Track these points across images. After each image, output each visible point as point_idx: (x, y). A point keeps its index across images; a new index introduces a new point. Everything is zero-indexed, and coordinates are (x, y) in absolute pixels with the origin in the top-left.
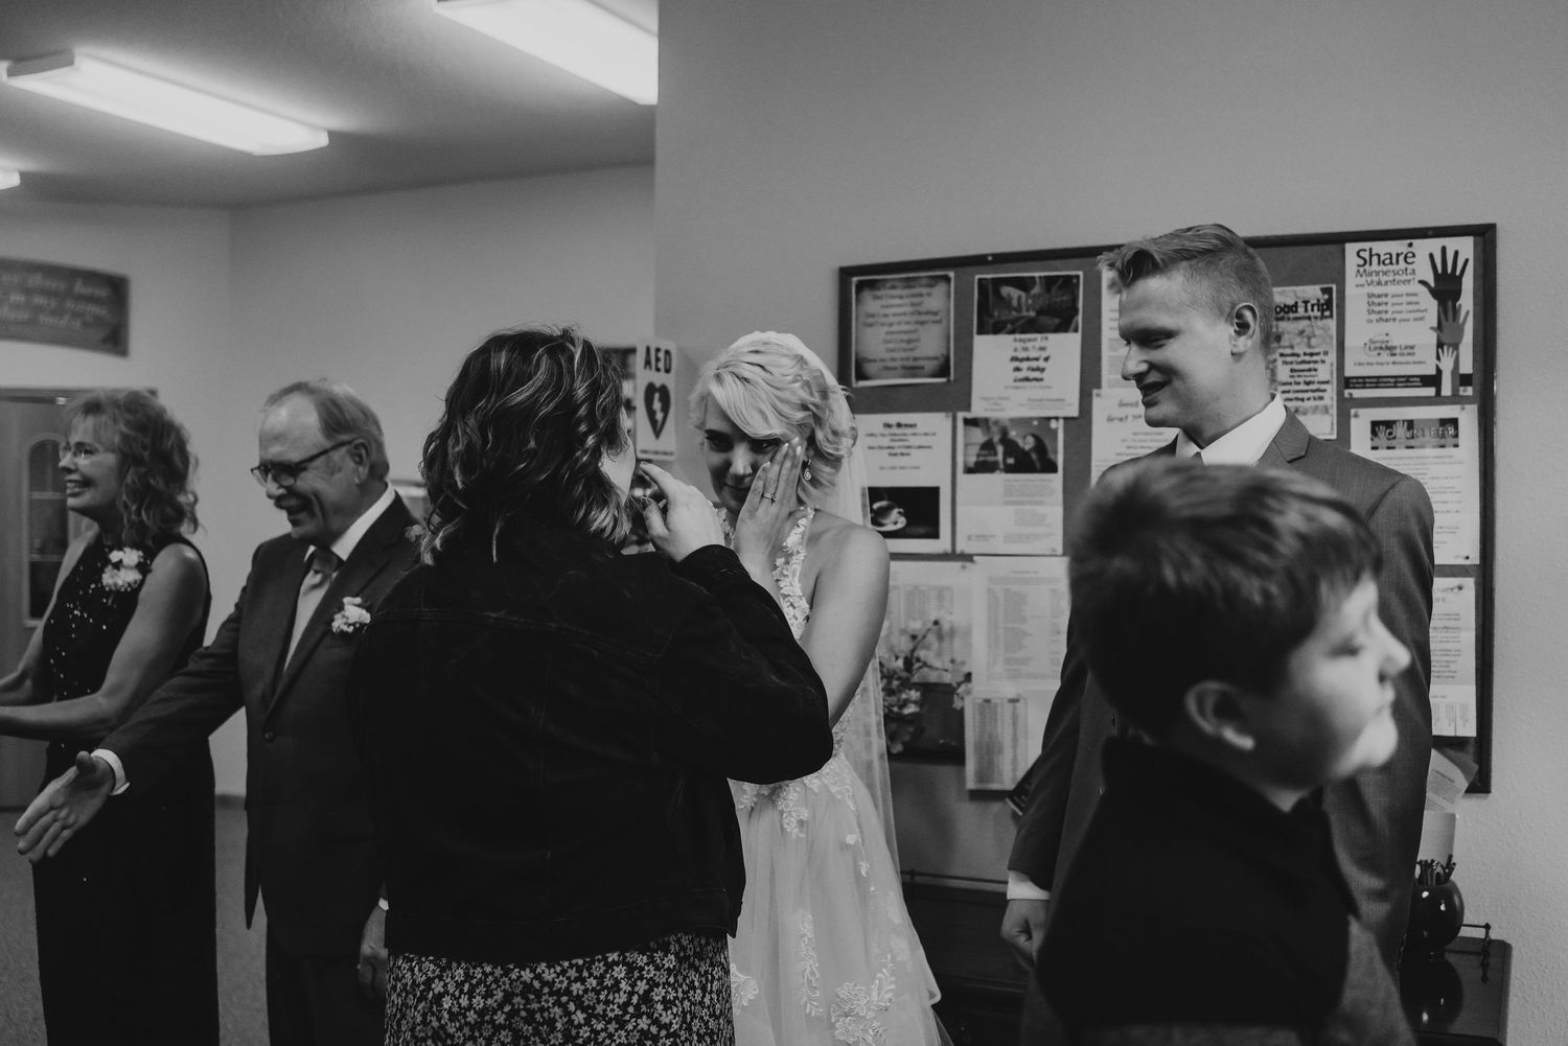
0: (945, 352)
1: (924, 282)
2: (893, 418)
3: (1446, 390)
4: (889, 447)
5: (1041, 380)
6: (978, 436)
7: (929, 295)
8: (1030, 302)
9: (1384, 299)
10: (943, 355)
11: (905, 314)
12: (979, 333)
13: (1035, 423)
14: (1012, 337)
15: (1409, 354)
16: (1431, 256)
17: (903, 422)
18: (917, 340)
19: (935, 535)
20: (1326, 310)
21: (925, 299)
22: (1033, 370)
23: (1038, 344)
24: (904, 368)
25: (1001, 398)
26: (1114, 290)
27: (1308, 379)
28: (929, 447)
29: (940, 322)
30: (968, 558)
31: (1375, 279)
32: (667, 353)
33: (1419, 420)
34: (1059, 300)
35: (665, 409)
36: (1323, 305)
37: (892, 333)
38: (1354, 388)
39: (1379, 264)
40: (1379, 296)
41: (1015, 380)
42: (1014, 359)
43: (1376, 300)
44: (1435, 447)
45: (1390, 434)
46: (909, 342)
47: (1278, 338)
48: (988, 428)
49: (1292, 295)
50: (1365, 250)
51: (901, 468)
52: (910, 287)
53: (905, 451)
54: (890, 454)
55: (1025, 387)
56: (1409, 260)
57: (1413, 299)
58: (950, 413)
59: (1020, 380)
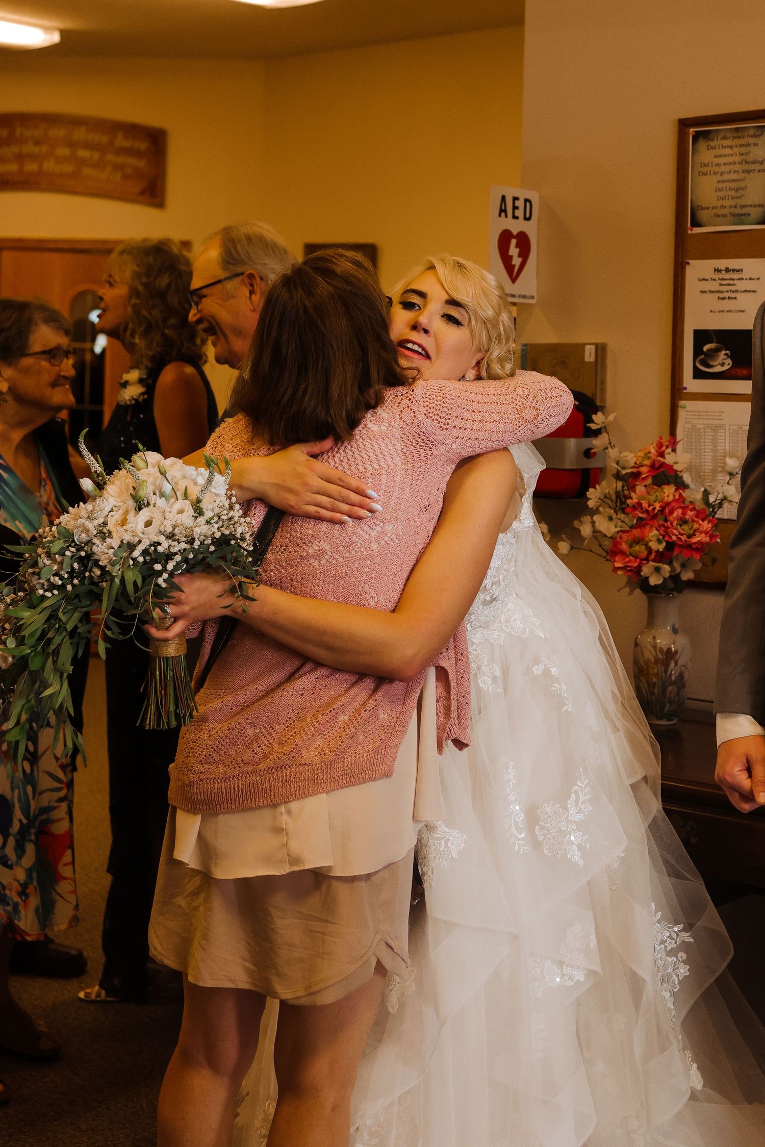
1: (752, 132)
2: (722, 263)
4: (718, 292)
7: (755, 145)
11: (734, 163)
17: (731, 267)
18: (744, 189)
21: (751, 148)
24: (733, 215)
28: (754, 291)
32: (527, 200)
35: (525, 253)
37: (723, 182)
46: (737, 190)
51: (728, 311)
52: (739, 137)
53: (732, 295)
54: (719, 298)
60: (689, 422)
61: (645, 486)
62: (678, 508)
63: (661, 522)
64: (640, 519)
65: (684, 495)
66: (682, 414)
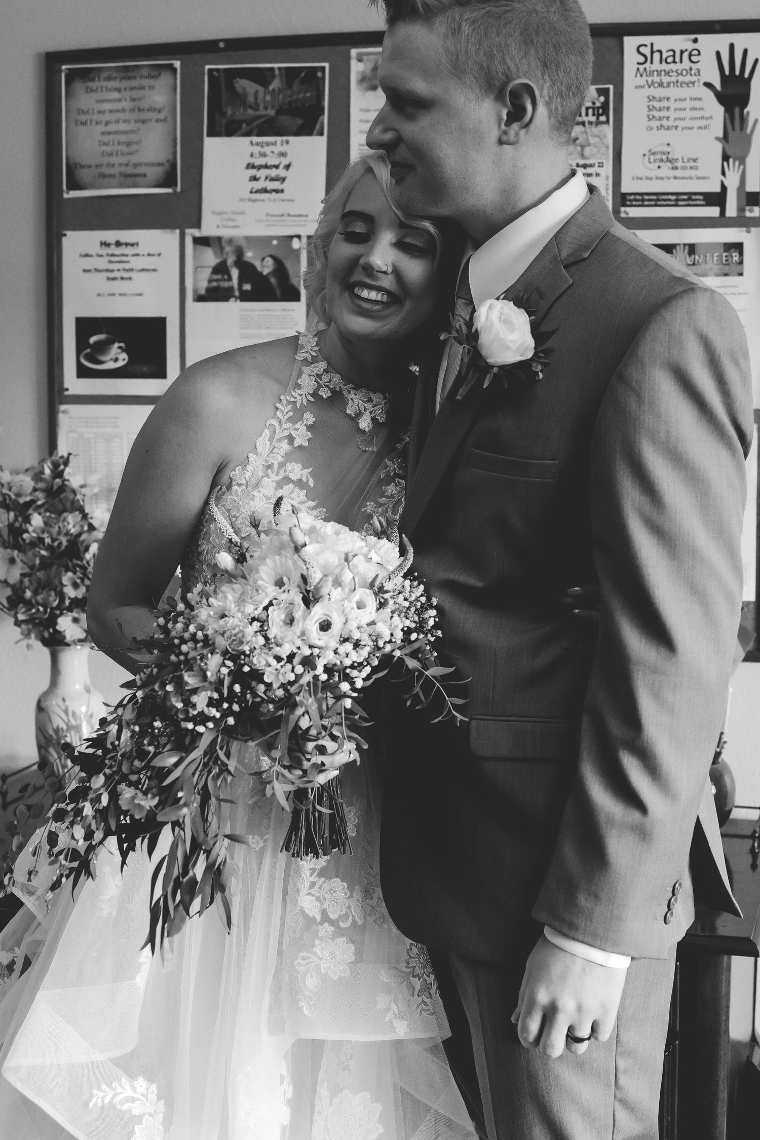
0: (170, 157)
2: (111, 236)
3: (731, 210)
4: (107, 270)
5: (282, 191)
6: (210, 258)
7: (151, 88)
8: (268, 98)
9: (665, 104)
10: (168, 161)
11: (123, 110)
12: (209, 135)
13: (275, 242)
14: (247, 139)
15: (692, 168)
16: (718, 54)
17: (123, 241)
18: (137, 143)
19: (160, 373)
20: (602, 115)
21: (147, 92)
22: (272, 180)
23: (278, 149)
24: (124, 175)
25: (235, 213)
26: (365, 85)
28: (154, 270)
29: (165, 120)
31: (657, 79)
33: (700, 244)
34: (301, 96)
36: (598, 108)
37: (109, 133)
38: (632, 206)
39: (661, 63)
40: (660, 100)
41: (251, 192)
42: (250, 166)
43: (657, 104)
44: (717, 275)
46: (128, 144)
48: (222, 248)
50: (646, 46)
51: (121, 294)
52: (129, 78)
53: (126, 275)
54: (108, 279)
55: (263, 200)
56: (693, 58)
57: (697, 104)
58: (178, 231)
59: (257, 192)
60: (73, 432)
66: (65, 423)
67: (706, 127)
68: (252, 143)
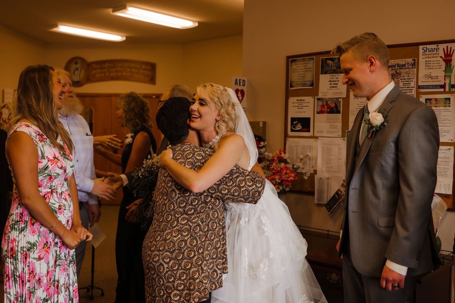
1: (307, 60)
2: (299, 98)
3: (447, 90)
4: (298, 106)
5: (337, 87)
6: (320, 103)
7: (309, 63)
8: (334, 65)
9: (430, 62)
10: (312, 80)
12: (321, 74)
13: (335, 99)
14: (329, 75)
15: (437, 79)
16: (444, 49)
17: (301, 99)
18: (305, 76)
19: (309, 131)
20: (414, 66)
21: (308, 65)
22: (335, 84)
23: (336, 77)
24: (302, 84)
25: (326, 92)
27: (408, 86)
28: (308, 106)
30: (317, 138)
31: (428, 56)
32: (243, 80)
33: (439, 98)
35: (243, 95)
36: (413, 64)
37: (299, 74)
38: (421, 89)
39: (429, 52)
40: (428, 61)
41: (330, 87)
42: (330, 81)
43: (428, 63)
44: (443, 107)
45: (431, 102)
46: (303, 77)
47: (400, 74)
48: (323, 101)
49: (404, 61)
50: (425, 48)
51: (301, 112)
52: (304, 61)
53: (302, 107)
54: (298, 108)
55: (332, 89)
56: (437, 50)
57: (438, 62)
58: (314, 97)
59: (331, 87)
60: (289, 144)
61: (276, 163)
62: (285, 169)
63: (280, 174)
64: (274, 173)
65: (287, 166)
66: (288, 142)
67: (440, 68)
68: (330, 76)
